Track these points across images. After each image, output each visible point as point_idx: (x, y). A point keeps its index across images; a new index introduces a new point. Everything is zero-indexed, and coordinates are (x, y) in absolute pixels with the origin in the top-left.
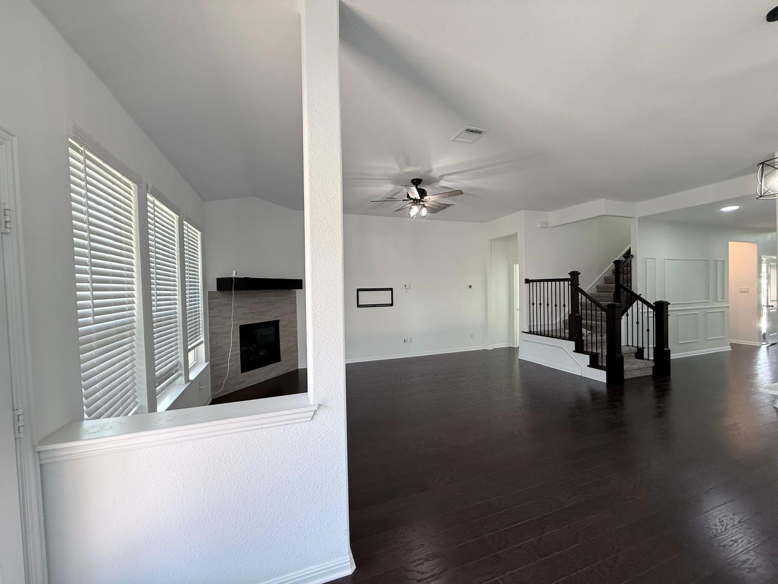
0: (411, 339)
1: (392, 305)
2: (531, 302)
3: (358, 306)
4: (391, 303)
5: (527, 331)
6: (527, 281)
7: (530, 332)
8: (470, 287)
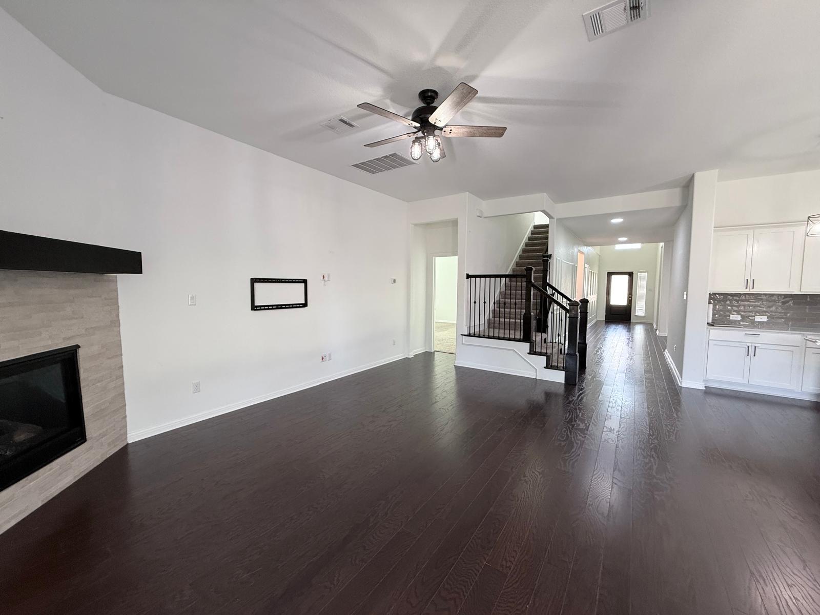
0: (330, 355)
1: (305, 305)
2: (473, 300)
3: (254, 308)
4: (304, 302)
5: (466, 334)
6: (468, 276)
7: (469, 335)
8: (394, 281)
